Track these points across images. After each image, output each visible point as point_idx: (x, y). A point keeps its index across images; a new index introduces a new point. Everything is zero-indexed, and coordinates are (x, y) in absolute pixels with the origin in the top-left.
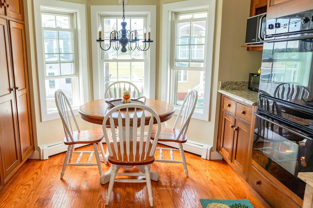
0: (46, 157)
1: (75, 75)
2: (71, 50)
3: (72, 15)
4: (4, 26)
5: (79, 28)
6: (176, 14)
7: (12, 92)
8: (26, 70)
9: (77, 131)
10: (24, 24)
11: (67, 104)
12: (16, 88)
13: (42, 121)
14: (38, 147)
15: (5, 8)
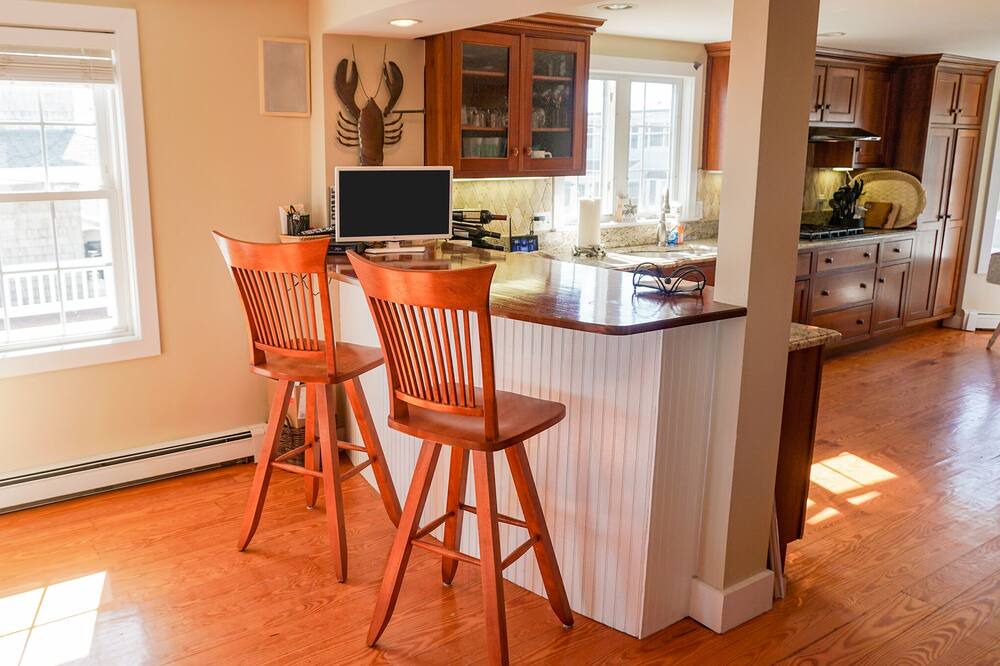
0: (971, 327)
4: (949, 139)
7: (941, 220)
10: (979, 129)
12: (947, 216)
13: (979, 272)
14: (963, 311)
15: (956, 115)
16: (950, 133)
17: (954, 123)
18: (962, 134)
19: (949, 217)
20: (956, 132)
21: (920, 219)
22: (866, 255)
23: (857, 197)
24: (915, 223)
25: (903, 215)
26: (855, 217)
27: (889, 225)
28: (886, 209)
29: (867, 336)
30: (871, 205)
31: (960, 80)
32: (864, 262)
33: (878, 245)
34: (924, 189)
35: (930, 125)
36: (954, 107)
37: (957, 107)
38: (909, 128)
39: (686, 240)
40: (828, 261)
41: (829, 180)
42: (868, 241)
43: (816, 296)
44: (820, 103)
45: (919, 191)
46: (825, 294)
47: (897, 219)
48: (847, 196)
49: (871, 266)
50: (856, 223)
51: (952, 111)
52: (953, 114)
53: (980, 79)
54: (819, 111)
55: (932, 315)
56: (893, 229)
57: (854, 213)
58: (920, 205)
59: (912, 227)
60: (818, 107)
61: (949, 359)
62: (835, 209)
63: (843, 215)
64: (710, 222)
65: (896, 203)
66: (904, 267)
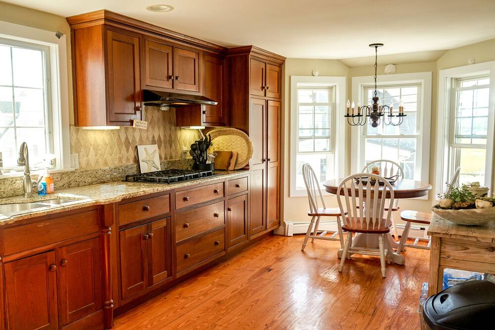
0: (290, 234)
1: (331, 151)
2: (328, 125)
3: (331, 88)
4: (263, 106)
5: (338, 101)
6: (458, 80)
7: (265, 162)
8: (279, 144)
9: (323, 208)
10: (280, 102)
11: (314, 178)
12: (268, 160)
13: (291, 196)
14: (284, 222)
15: (265, 90)
16: (263, 103)
17: (265, 96)
18: (271, 103)
19: (269, 160)
20: (267, 102)
21: (251, 162)
22: (216, 191)
23: (207, 147)
24: (248, 165)
25: (240, 160)
26: (207, 162)
27: (231, 168)
28: (229, 156)
29: (223, 253)
30: (218, 154)
31: (266, 66)
32: (214, 197)
33: (224, 183)
34: (251, 141)
35: (250, 96)
36: (264, 85)
37: (265, 85)
38: (237, 99)
39: (57, 189)
40: (185, 199)
41: (189, 135)
42: (217, 180)
43: (179, 229)
44: (170, 74)
45: (248, 143)
46: (185, 226)
47: (236, 163)
48: (201, 147)
49: (220, 199)
50: (208, 167)
51: (263, 88)
52: (264, 90)
53: (277, 69)
54: (170, 81)
55: (266, 229)
56: (234, 170)
57: (206, 160)
58: (250, 151)
59: (246, 168)
60: (169, 77)
61: (280, 263)
62: (194, 157)
63: (199, 161)
64: (87, 171)
65: (234, 151)
66: (244, 198)
